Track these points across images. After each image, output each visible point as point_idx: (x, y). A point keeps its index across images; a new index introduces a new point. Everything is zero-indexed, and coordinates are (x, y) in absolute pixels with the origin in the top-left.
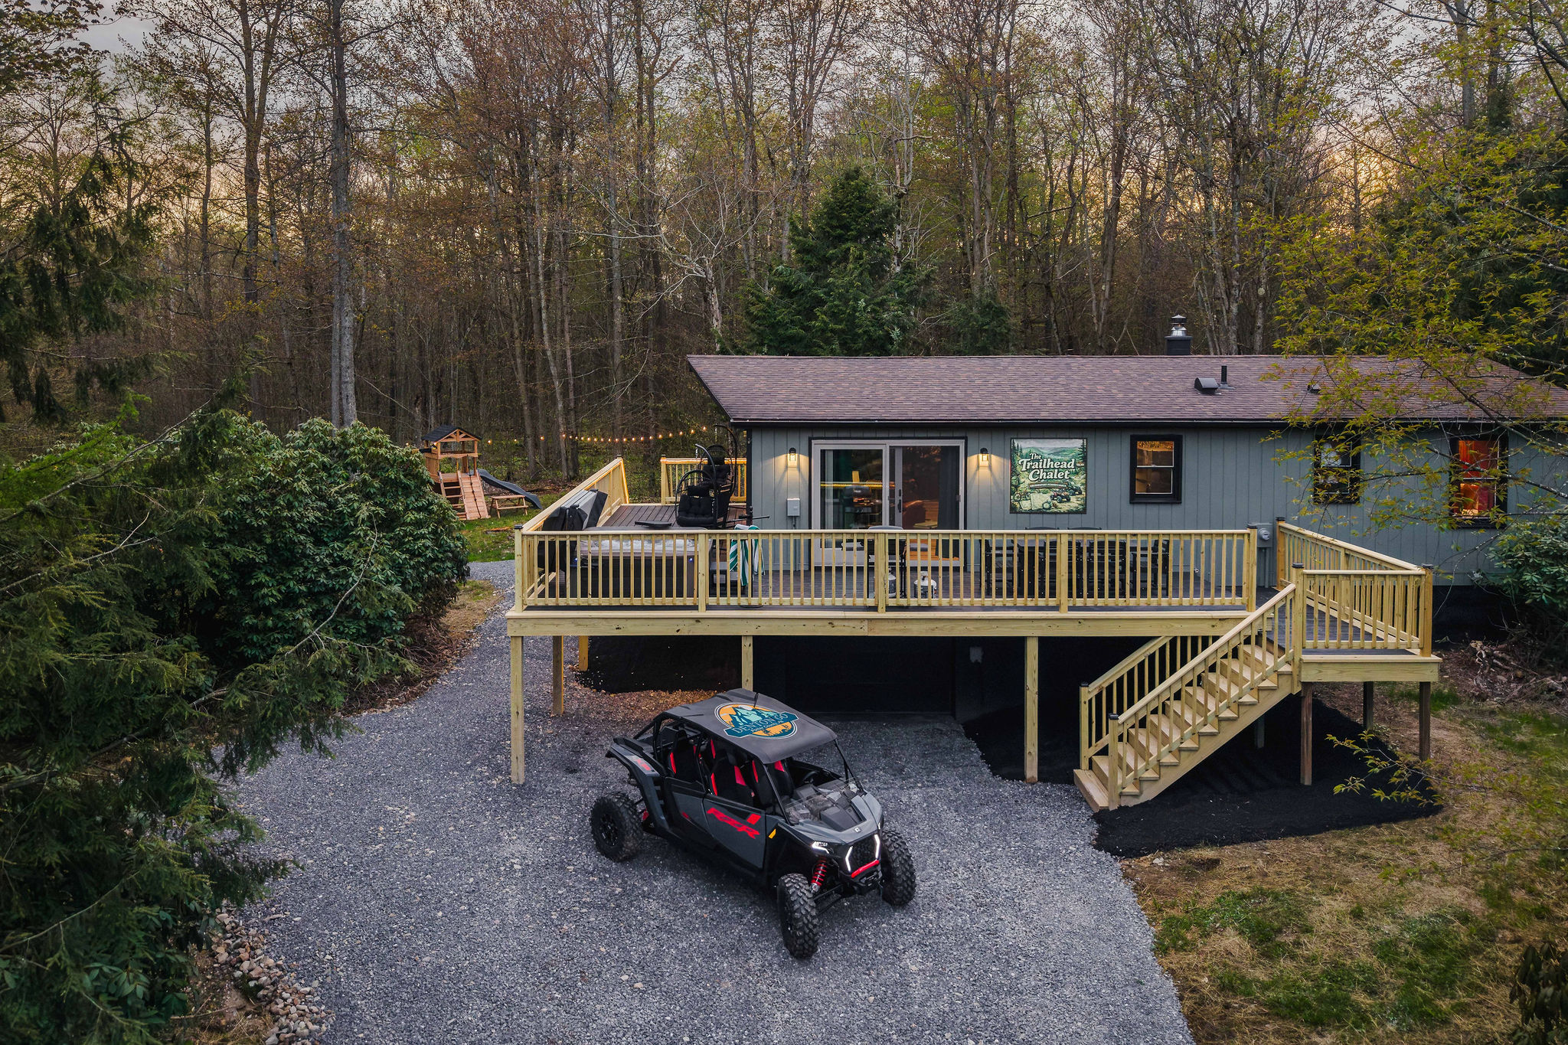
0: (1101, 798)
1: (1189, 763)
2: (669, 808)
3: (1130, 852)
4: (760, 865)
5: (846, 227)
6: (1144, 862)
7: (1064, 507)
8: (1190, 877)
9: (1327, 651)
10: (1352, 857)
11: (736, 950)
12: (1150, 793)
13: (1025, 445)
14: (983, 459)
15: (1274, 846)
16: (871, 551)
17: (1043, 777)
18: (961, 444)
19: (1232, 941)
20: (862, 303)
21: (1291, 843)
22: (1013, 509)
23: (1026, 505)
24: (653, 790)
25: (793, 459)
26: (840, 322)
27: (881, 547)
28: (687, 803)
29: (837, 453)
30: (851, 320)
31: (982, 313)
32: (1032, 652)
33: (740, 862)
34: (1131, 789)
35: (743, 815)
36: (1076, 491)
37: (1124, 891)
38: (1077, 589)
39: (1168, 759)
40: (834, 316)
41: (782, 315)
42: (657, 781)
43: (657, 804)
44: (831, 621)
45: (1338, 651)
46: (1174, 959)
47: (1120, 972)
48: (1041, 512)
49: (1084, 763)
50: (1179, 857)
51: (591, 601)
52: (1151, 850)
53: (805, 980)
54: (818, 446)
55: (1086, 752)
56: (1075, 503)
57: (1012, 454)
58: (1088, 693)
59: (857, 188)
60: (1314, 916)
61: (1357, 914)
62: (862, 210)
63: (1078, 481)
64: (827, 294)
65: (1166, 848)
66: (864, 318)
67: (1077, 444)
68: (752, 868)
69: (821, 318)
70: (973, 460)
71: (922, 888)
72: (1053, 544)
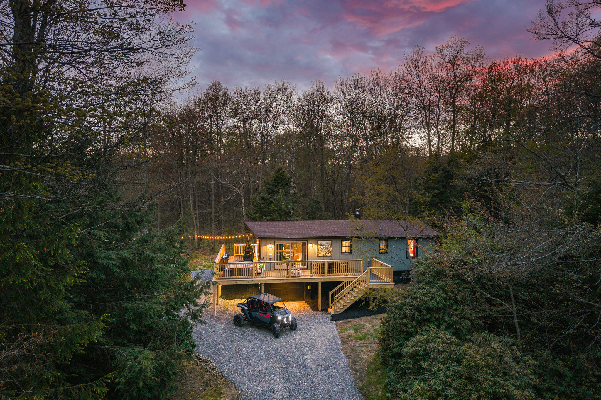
0: (333, 313)
1: (349, 305)
2: (251, 315)
3: (337, 321)
4: (269, 322)
5: (279, 183)
6: (339, 322)
7: (328, 255)
8: (346, 323)
9: (374, 282)
10: (375, 319)
11: (265, 337)
12: (342, 311)
13: (320, 242)
14: (311, 245)
15: (362, 318)
16: (288, 265)
17: (322, 310)
18: (306, 242)
19: (351, 331)
20: (283, 203)
21: (365, 317)
22: (317, 256)
23: (320, 255)
24: (247, 312)
25: (270, 246)
26: (277, 207)
27: (290, 264)
28: (254, 314)
29: (280, 244)
30: (281, 207)
31: (314, 203)
32: (320, 285)
33: (265, 323)
34: (338, 310)
35: (266, 314)
36: (330, 252)
37: (335, 326)
38: (329, 272)
39: (345, 304)
40: (276, 206)
41: (262, 206)
42: (248, 310)
43: (248, 314)
44: (280, 280)
45: (376, 282)
46: (341, 334)
47: (332, 336)
48: (323, 256)
49: (330, 307)
50: (345, 321)
51: (231, 277)
52: (340, 320)
53: (278, 340)
54: (276, 243)
55: (330, 305)
56: (330, 254)
57: (317, 244)
58: (331, 293)
59: (281, 173)
60: (365, 327)
61: (372, 326)
62: (283, 179)
63: (331, 250)
64: (274, 200)
65: (343, 319)
66: (284, 207)
67: (330, 242)
68: (267, 323)
69: (273, 207)
70: (309, 245)
71: (298, 328)
72: (324, 263)
